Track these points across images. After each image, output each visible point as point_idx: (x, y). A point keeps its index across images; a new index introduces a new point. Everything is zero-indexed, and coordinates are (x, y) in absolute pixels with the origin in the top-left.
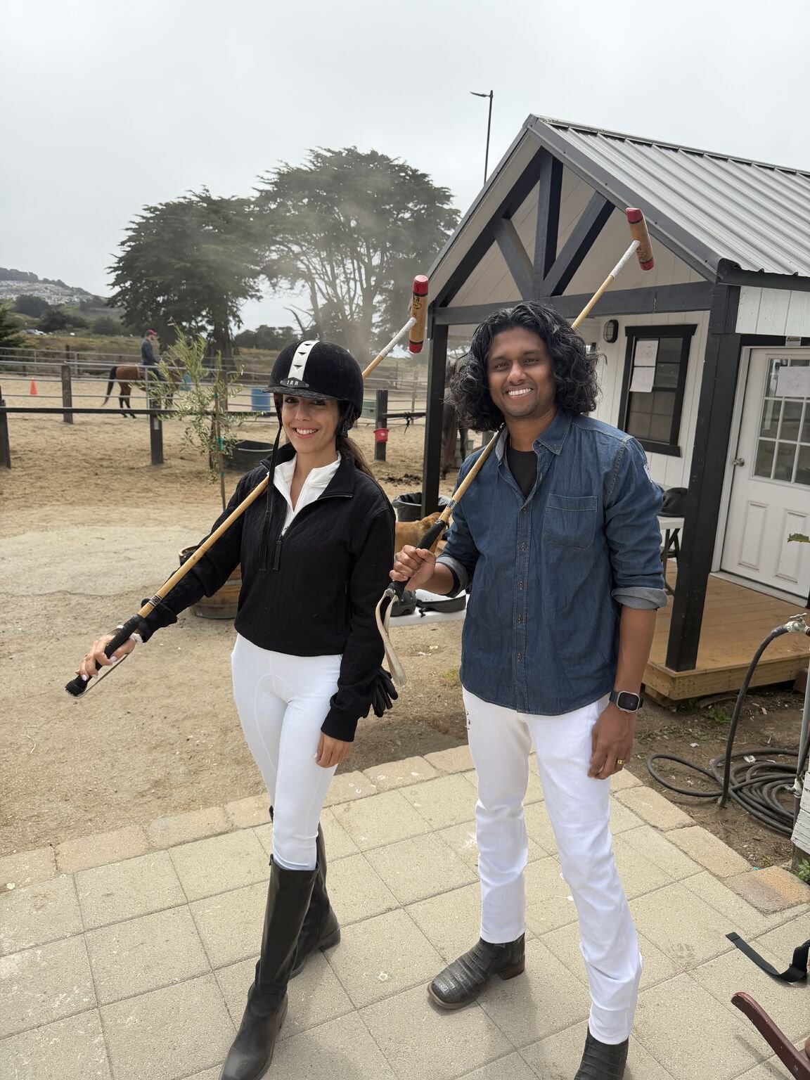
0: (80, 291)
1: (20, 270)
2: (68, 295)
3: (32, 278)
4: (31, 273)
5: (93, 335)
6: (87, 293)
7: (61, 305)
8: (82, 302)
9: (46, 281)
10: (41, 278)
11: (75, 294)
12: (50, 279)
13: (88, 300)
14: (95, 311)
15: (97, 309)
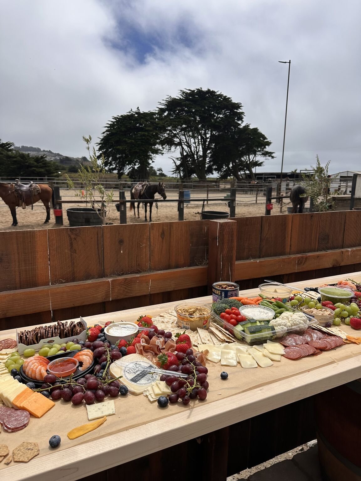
0: (58, 155)
1: (34, 147)
2: (53, 157)
3: (38, 150)
4: (38, 148)
5: (68, 173)
6: (61, 155)
7: (52, 161)
8: (60, 159)
9: (44, 151)
10: (42, 150)
11: (57, 156)
12: (46, 150)
13: (63, 158)
14: (66, 163)
15: (67, 162)
